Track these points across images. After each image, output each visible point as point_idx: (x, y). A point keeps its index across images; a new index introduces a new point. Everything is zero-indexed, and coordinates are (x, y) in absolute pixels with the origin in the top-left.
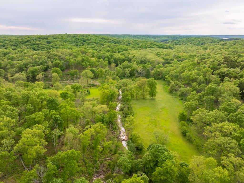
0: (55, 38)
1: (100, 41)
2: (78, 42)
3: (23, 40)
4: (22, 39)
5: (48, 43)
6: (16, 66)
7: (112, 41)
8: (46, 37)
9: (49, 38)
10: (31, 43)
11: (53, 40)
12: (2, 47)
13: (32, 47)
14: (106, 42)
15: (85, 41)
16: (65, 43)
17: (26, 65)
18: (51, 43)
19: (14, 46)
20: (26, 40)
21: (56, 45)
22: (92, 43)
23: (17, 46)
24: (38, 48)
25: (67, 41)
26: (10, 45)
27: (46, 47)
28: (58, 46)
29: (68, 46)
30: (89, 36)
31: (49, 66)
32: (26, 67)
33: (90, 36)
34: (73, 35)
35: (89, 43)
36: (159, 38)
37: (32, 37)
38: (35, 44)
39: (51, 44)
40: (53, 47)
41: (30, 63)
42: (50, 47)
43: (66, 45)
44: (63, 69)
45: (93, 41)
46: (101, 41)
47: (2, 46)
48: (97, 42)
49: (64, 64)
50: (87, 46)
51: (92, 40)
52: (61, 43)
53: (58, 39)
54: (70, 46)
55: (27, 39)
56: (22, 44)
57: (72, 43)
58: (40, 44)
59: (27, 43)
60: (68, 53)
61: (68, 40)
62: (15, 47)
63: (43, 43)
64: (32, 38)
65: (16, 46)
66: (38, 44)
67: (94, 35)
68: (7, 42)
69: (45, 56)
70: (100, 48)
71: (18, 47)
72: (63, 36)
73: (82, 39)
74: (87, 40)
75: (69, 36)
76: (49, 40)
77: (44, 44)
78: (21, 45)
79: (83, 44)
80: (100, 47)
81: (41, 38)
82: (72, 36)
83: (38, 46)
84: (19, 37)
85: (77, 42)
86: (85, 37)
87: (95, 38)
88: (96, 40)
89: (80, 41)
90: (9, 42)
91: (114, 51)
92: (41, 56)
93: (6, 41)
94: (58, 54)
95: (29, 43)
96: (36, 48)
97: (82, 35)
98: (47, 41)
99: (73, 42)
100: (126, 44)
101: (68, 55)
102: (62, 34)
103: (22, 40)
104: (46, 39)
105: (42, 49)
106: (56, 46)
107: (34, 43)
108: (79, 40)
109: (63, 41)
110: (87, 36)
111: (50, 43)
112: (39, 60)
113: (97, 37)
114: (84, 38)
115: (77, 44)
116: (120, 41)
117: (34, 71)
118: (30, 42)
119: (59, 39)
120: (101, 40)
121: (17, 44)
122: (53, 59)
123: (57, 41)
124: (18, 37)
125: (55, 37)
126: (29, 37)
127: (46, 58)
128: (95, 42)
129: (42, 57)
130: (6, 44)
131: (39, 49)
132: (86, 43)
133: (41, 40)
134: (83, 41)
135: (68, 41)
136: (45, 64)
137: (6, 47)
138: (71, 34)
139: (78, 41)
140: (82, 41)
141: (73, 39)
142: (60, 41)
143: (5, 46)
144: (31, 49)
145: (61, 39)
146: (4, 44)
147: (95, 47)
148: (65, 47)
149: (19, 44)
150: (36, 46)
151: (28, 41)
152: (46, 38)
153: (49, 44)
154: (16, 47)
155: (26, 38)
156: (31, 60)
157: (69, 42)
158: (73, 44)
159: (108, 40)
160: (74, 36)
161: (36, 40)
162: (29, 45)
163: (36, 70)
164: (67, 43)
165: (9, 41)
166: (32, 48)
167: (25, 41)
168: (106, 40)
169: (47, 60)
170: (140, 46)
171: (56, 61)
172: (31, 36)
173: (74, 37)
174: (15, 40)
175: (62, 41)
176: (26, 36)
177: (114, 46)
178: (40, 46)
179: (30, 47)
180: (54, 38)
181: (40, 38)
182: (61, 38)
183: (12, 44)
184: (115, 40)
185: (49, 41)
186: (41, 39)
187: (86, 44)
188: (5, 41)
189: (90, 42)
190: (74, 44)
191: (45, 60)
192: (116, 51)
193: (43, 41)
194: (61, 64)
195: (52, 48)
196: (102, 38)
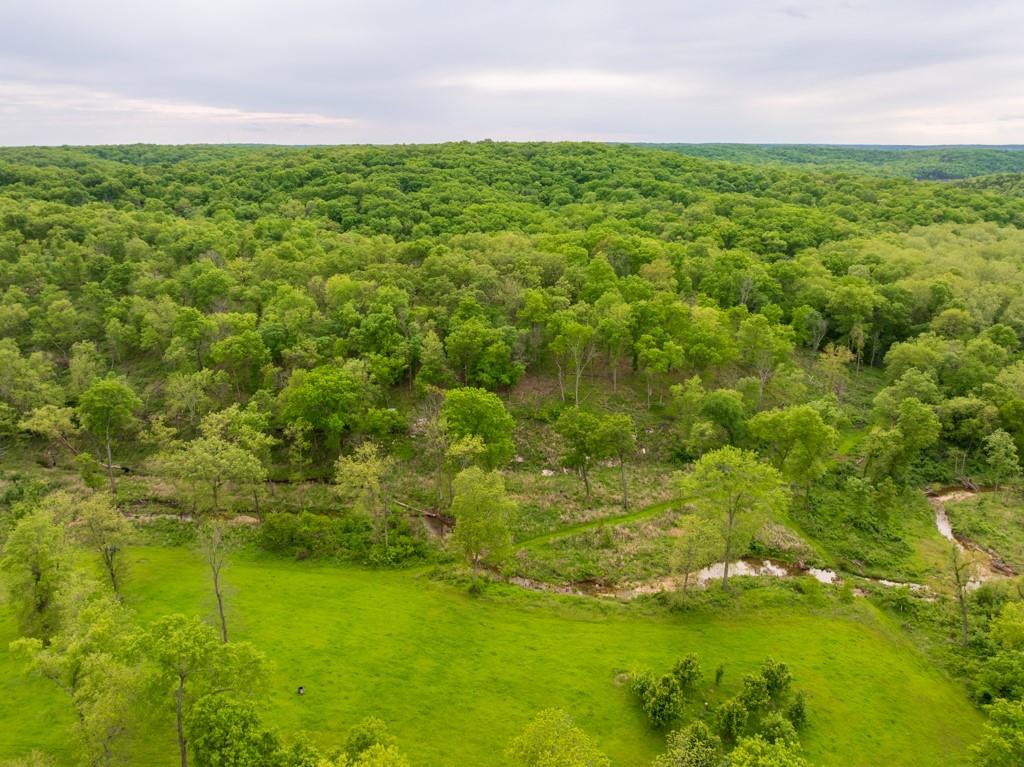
0: (440, 161)
1: (659, 178)
2: (550, 185)
3: (291, 170)
4: (289, 166)
5: (407, 186)
6: (217, 348)
7: (721, 176)
8: (395, 158)
9: (410, 164)
10: (325, 188)
11: (429, 172)
12: (197, 204)
13: (330, 207)
14: (689, 181)
15: (585, 179)
16: (486, 189)
17: (281, 345)
18: (420, 186)
19: (250, 198)
20: (303, 170)
21: (445, 200)
22: (621, 190)
23: (260, 202)
24: (358, 212)
25: (497, 180)
26: (233, 194)
27: (399, 209)
28: (454, 206)
29: (504, 206)
30: (600, 155)
31: (424, 359)
32: (278, 360)
33: (604, 151)
34: (524, 145)
35: (604, 188)
36: (901, 163)
37: (335, 155)
38: (342, 193)
39: (419, 193)
40: (432, 209)
41: (308, 327)
42: (419, 211)
43: (493, 199)
44: (508, 381)
45: (624, 177)
46: (667, 179)
47: (197, 201)
48: (646, 185)
49: (515, 344)
50: (599, 207)
51: (622, 171)
52: (471, 190)
53: (452, 167)
54: (513, 208)
55: (310, 166)
56: (287, 189)
57: (524, 189)
58: (370, 192)
59: (308, 188)
60: (535, 263)
61: (504, 173)
62: (254, 207)
63: (384, 188)
64: (333, 160)
65: (256, 200)
66: (358, 193)
67: (624, 147)
68: (218, 179)
69: (401, 287)
70: (672, 220)
71: (265, 205)
72: (474, 150)
73: (570, 168)
74: (594, 173)
75: (503, 150)
76: (413, 172)
77: (388, 195)
78: (281, 195)
79: (577, 196)
80: (674, 216)
81: (375, 160)
82: (516, 151)
83: (357, 203)
84: (278, 156)
85: (543, 185)
86: (585, 157)
87: (633, 162)
88: (637, 171)
89: (560, 180)
90: (228, 179)
91: (763, 240)
92: (373, 283)
93: (219, 173)
94: (472, 266)
95: (318, 185)
96: (350, 215)
97: (566, 149)
98: (401, 174)
99: (525, 184)
100: (796, 195)
101: (538, 279)
102: (472, 142)
103: (288, 170)
104: (396, 166)
105: (377, 220)
106: (444, 206)
107: (340, 185)
108: (556, 174)
109: (478, 179)
110: (590, 150)
111: (416, 188)
112: (363, 310)
113: (641, 158)
114: (581, 160)
115: (545, 191)
116: (762, 178)
117: (326, 404)
118: (321, 181)
119: (459, 166)
120: (664, 172)
121: (263, 192)
122: (450, 304)
123: (451, 176)
124: (274, 153)
125: (438, 158)
126: (318, 157)
127: (404, 296)
128: (637, 186)
129: (383, 291)
130: (215, 187)
131: (364, 216)
132: (592, 189)
133: (371, 172)
134: (575, 176)
135: (499, 176)
136: (395, 342)
137: (212, 203)
138: (513, 144)
139: (550, 180)
140: (569, 180)
141: (527, 167)
142: (463, 179)
143: (210, 199)
144: (325, 217)
145: (469, 167)
146: (206, 190)
147: (645, 211)
148: (490, 211)
149: (273, 190)
150: (346, 200)
151: (314, 174)
152: (396, 160)
153: (412, 195)
154: (256, 204)
155: (308, 162)
156: (313, 309)
157: (507, 183)
158: (525, 194)
159: (701, 174)
160: (531, 152)
161: (349, 171)
162: (315, 194)
163: (337, 396)
164: (498, 188)
165: (230, 174)
166: (329, 212)
167: (299, 176)
168: (688, 174)
169: (407, 311)
170: (879, 208)
171: (468, 325)
172: (331, 148)
173: (530, 157)
174: (259, 169)
175: (473, 179)
176: (309, 150)
177: (753, 209)
178: (368, 201)
179: (318, 206)
180: (435, 161)
181: (369, 160)
182: (468, 163)
183: (241, 188)
184: (732, 175)
185: (412, 179)
186: (374, 168)
187: (592, 194)
188: (214, 176)
189: (610, 182)
190: (530, 194)
191: (396, 312)
192: (772, 238)
193: (383, 177)
194: (499, 347)
195: (425, 213)
196: (663, 163)
